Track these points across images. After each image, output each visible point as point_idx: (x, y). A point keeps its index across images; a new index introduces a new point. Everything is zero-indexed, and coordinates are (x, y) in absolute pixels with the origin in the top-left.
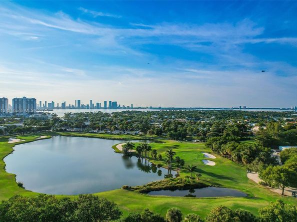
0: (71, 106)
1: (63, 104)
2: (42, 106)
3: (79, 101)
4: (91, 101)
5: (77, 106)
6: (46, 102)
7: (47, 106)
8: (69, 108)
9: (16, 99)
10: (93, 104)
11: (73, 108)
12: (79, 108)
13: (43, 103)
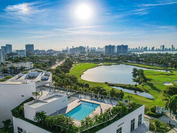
0: (158, 49)
1: (152, 48)
2: (140, 49)
3: (163, 46)
4: (173, 46)
5: (162, 49)
6: (142, 47)
7: (143, 49)
8: (157, 50)
9: (119, 46)
10: (174, 48)
11: (159, 50)
12: (163, 50)
13: (141, 47)
